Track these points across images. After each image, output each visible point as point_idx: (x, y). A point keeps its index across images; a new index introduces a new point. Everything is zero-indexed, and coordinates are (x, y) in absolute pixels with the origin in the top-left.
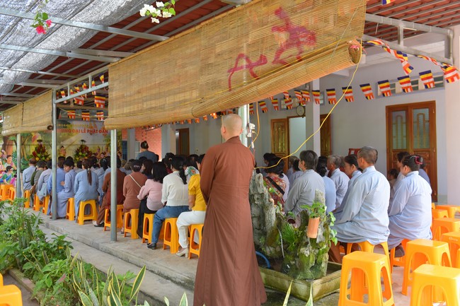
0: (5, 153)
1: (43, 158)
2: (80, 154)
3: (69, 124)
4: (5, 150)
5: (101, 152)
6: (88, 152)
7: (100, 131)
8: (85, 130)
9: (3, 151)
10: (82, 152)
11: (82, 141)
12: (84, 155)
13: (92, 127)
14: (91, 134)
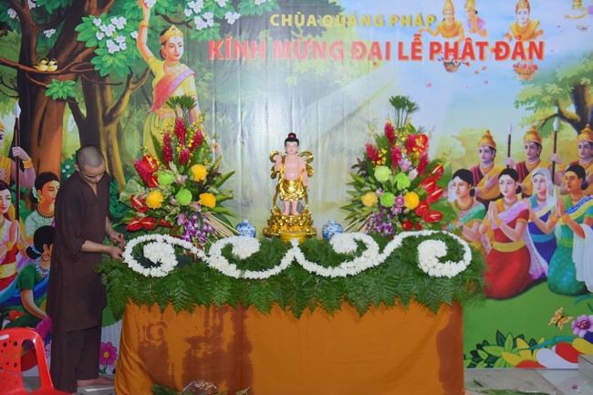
0: (28, 162)
1: (185, 197)
2: (382, 173)
3: (336, 10)
4: (27, 148)
5: (500, 164)
6: (423, 166)
7: (500, 51)
8: (416, 45)
9: (18, 151)
10: (393, 161)
11: (399, 103)
12: (403, 181)
13: (455, 29)
14: (449, 67)
